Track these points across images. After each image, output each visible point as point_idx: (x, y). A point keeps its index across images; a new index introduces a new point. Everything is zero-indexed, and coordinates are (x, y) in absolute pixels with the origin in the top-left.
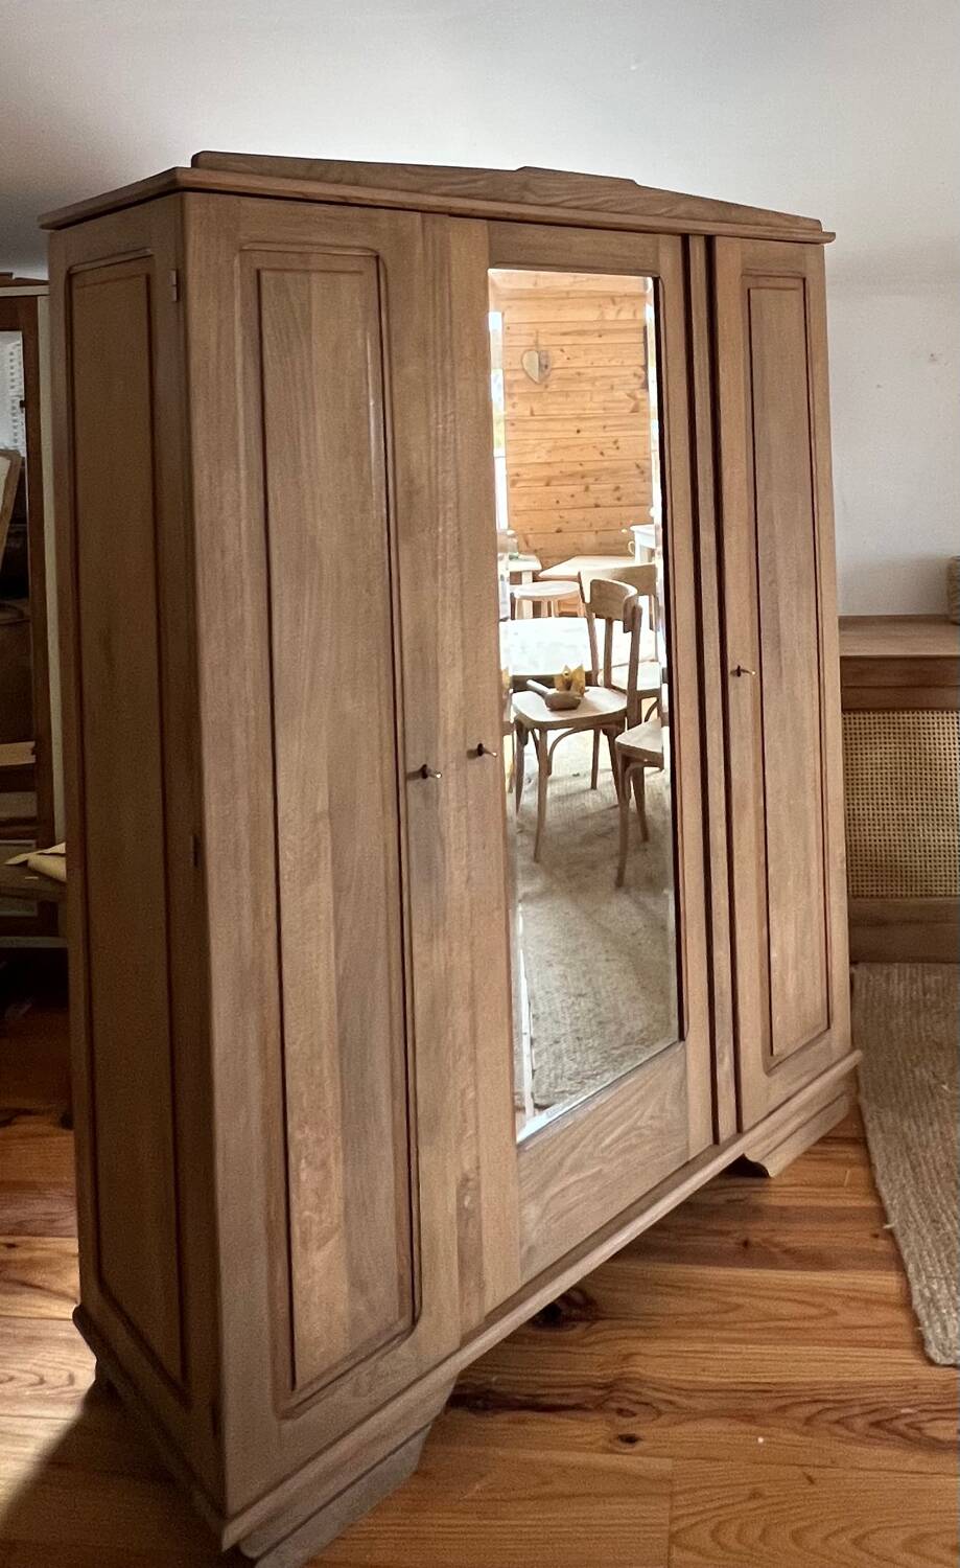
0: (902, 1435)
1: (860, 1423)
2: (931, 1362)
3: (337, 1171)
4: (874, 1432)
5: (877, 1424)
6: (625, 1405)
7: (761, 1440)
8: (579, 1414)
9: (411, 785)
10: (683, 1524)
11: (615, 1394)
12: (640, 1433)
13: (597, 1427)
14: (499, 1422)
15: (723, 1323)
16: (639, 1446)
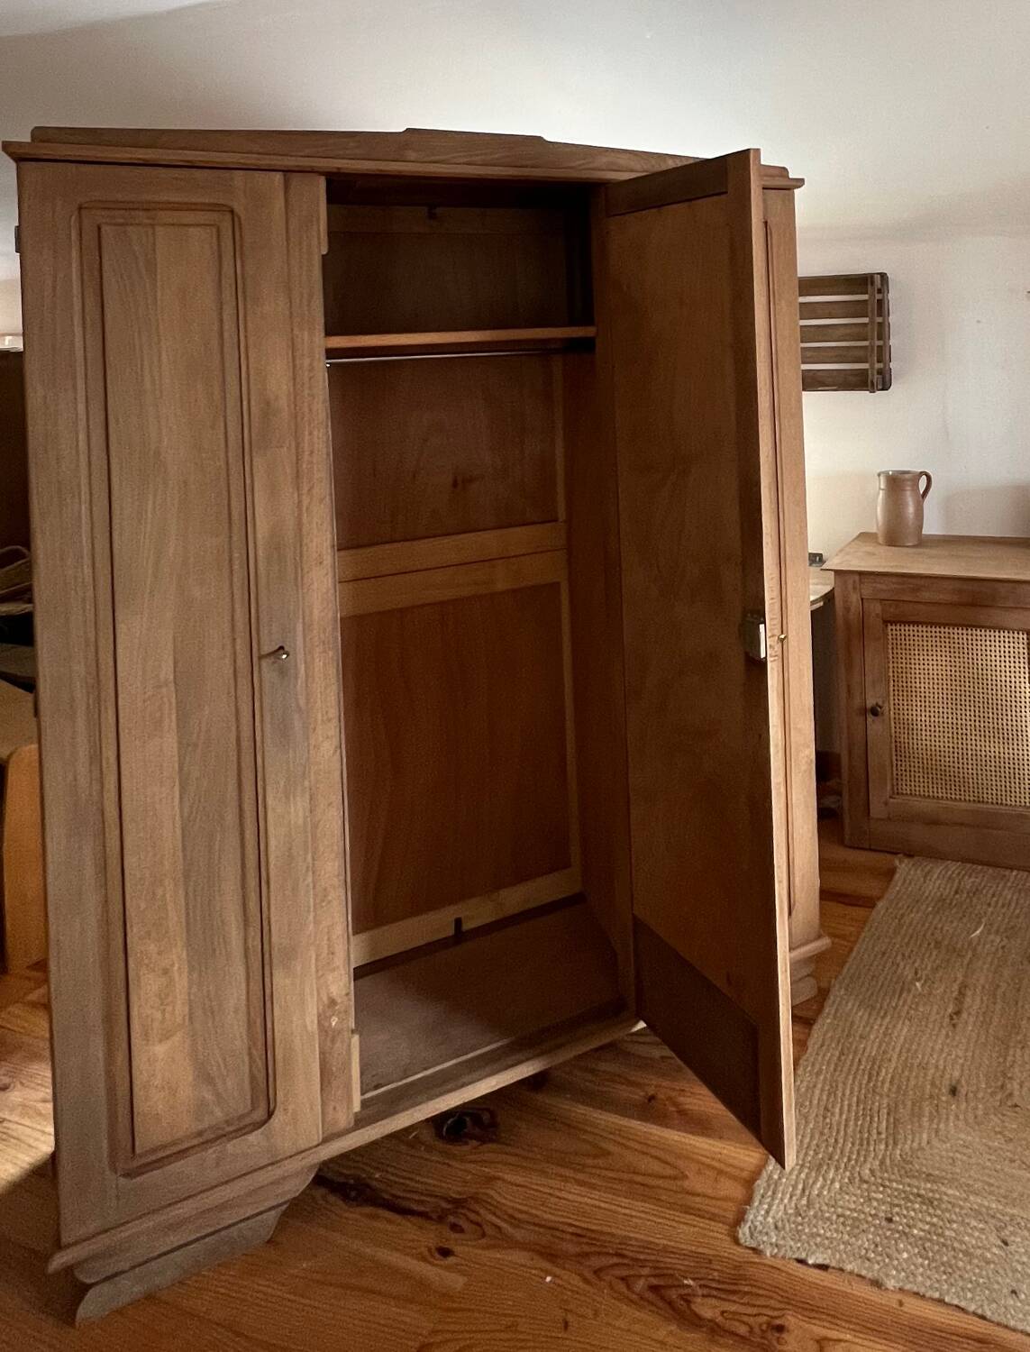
0: (670, 1303)
1: (640, 1285)
2: (736, 1241)
3: (181, 982)
4: (650, 1296)
5: (654, 1288)
6: (462, 1223)
7: (548, 1279)
8: (420, 1221)
9: (264, 663)
10: (439, 1338)
11: (460, 1210)
12: (457, 1249)
13: (429, 1236)
14: (355, 1215)
15: (584, 1166)
16: (451, 1260)
